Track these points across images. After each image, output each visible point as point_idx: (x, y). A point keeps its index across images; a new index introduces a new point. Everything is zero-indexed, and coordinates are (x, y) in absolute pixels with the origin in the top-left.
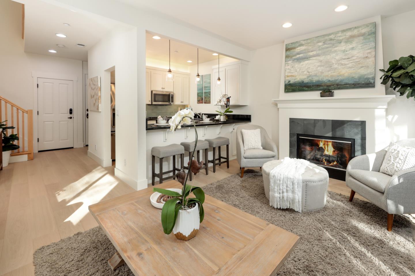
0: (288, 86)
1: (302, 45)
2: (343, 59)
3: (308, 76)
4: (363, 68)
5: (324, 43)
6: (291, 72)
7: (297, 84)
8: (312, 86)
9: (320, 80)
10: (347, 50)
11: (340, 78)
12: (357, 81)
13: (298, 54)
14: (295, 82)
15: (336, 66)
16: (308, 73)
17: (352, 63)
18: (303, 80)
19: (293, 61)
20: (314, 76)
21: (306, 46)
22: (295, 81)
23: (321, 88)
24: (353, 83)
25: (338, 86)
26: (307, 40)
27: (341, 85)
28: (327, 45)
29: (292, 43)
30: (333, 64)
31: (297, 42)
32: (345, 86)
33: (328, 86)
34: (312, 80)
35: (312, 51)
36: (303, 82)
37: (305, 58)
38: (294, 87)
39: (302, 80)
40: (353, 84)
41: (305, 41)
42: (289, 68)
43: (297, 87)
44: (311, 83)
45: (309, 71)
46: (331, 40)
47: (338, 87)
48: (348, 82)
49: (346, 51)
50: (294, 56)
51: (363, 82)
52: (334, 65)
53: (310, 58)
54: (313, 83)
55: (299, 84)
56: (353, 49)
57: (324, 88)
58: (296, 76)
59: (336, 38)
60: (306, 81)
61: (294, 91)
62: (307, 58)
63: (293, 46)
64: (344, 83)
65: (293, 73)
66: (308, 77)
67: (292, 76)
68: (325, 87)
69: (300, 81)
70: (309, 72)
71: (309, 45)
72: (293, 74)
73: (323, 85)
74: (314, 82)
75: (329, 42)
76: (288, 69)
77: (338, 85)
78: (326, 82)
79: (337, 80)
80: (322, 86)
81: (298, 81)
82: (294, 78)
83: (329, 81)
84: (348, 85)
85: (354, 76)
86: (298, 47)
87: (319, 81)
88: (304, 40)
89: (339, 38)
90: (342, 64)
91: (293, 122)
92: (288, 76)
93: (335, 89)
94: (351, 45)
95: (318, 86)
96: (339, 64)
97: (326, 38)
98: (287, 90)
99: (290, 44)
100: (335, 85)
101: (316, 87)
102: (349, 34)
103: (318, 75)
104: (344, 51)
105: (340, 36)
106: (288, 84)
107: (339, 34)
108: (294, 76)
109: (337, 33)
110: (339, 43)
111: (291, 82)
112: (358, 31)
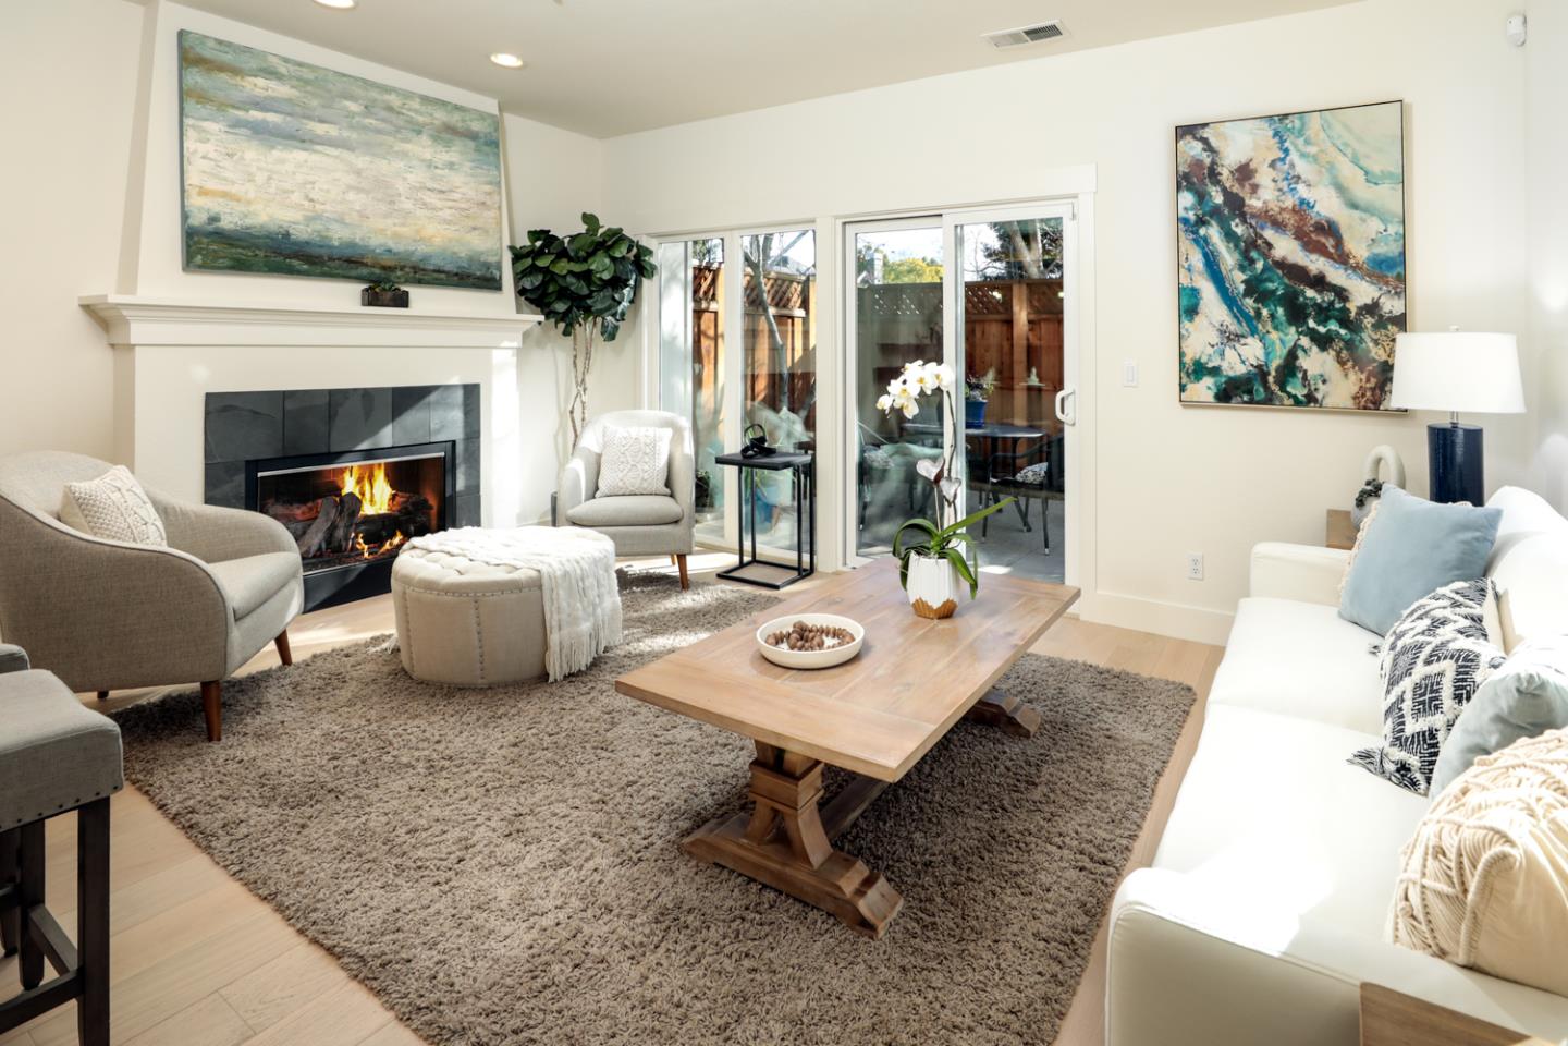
0: (205, 240)
1: (270, 73)
2: (429, 189)
3: (310, 214)
4: (477, 232)
5: (366, 107)
6: (225, 179)
7: (259, 237)
8: (326, 259)
9: (357, 240)
10: (440, 166)
11: (422, 249)
12: (464, 267)
13: (258, 105)
14: (248, 228)
15: (408, 205)
16: (306, 203)
17: (450, 208)
18: (285, 225)
19: (229, 126)
20: (336, 221)
21: (293, 87)
22: (248, 222)
23: (364, 271)
24: (455, 270)
25: (415, 273)
26: (301, 65)
27: (423, 270)
28: (376, 119)
29: (220, 42)
30: (399, 195)
31: (247, 50)
32: (436, 275)
33: (384, 268)
34: (324, 234)
35: (322, 121)
36: (287, 235)
37: (291, 137)
38: (243, 248)
39: (281, 227)
40: (457, 274)
41: (291, 68)
42: (211, 155)
43: (261, 254)
44: (321, 247)
45: (312, 196)
46: (390, 109)
47: (417, 276)
48: (442, 264)
49: (436, 167)
50: (238, 108)
51: (478, 273)
52: (403, 199)
53: (312, 141)
54: (332, 247)
55: (268, 240)
56: (451, 166)
57: (373, 274)
58: (249, 202)
59: (404, 111)
60: (301, 232)
61: (241, 266)
62: (303, 141)
63: (229, 56)
64: (432, 268)
65: (233, 183)
66: (309, 220)
67: (225, 195)
68: (377, 271)
69: (273, 227)
70: (312, 200)
71: (309, 88)
72: (234, 189)
73: (369, 261)
74: (336, 244)
75: (384, 114)
76: (204, 157)
77: (415, 269)
78: (380, 254)
79: (413, 253)
80: (366, 265)
81: (262, 226)
82: (241, 208)
83: (390, 251)
84: (443, 276)
85: (456, 249)
86: (256, 76)
87: (352, 245)
88: (286, 60)
89: (412, 114)
90: (425, 204)
91: (226, 409)
92: (203, 192)
93: (407, 282)
94: (447, 152)
95: (349, 261)
96: (415, 200)
97: (374, 94)
98: (200, 257)
99: (211, 44)
100: (407, 270)
101: (346, 264)
102: (441, 116)
103: (347, 221)
104: (430, 165)
105: (416, 111)
106: (210, 228)
107: (416, 104)
108: (238, 200)
109: (408, 95)
110: (413, 130)
111: (227, 223)
112: (463, 121)
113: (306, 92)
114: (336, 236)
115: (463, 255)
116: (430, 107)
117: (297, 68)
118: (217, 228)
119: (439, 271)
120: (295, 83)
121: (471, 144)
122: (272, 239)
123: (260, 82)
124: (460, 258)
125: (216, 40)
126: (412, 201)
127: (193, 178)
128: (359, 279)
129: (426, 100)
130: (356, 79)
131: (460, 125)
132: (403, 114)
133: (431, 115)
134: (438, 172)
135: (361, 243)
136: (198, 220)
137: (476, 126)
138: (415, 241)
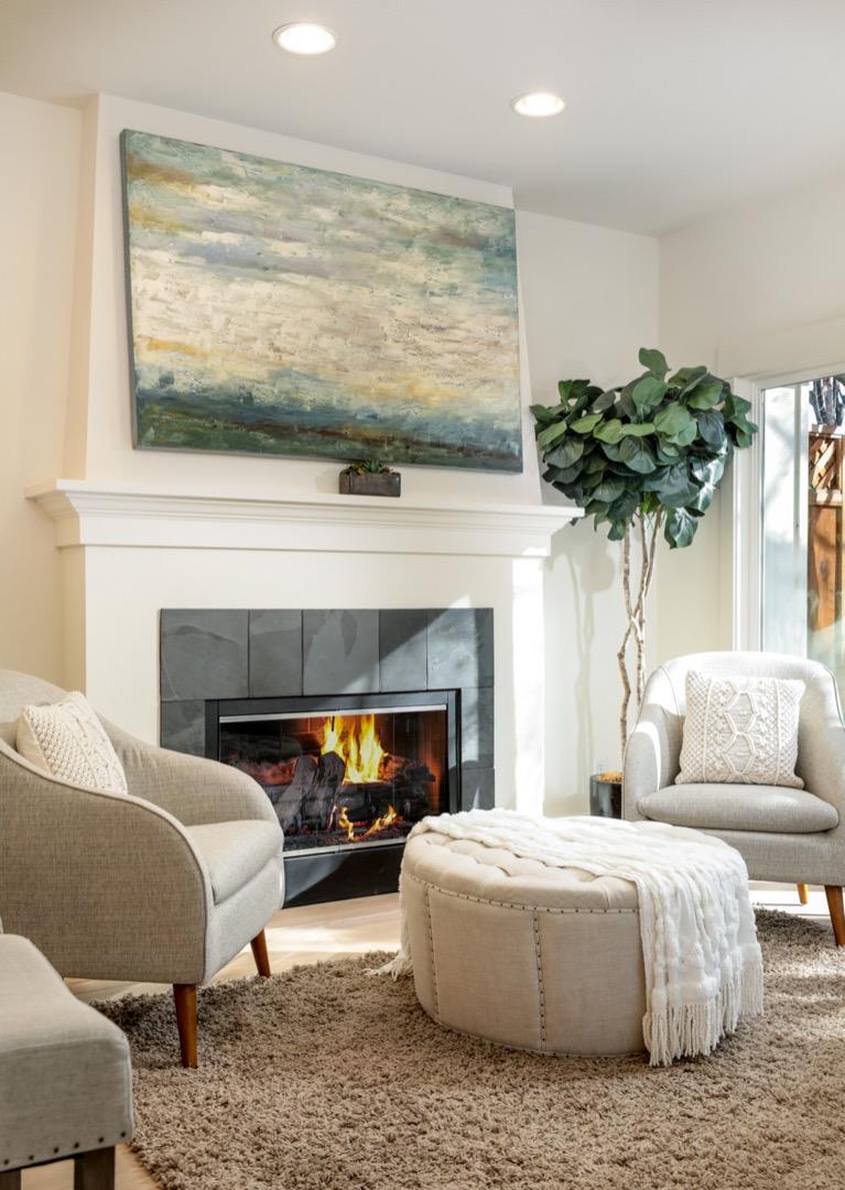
0: (157, 408)
1: (225, 177)
2: (423, 327)
3: (276, 368)
4: (488, 387)
5: (341, 214)
6: (178, 326)
7: (218, 403)
8: (297, 429)
9: (334, 403)
10: (437, 291)
11: (416, 413)
12: (471, 438)
13: (214, 223)
14: (205, 390)
15: (396, 351)
16: (271, 354)
17: (452, 353)
18: (247, 385)
19: (181, 255)
20: (307, 377)
21: (252, 194)
22: (206, 382)
23: (342, 446)
24: (459, 443)
25: (408, 447)
26: (260, 162)
27: (418, 443)
28: (355, 230)
29: (167, 141)
30: (385, 337)
31: (197, 148)
32: (434, 451)
33: (367, 441)
34: (294, 396)
35: (287, 239)
36: (249, 398)
37: (252, 264)
38: (201, 418)
39: (242, 387)
40: (461, 449)
41: (247, 166)
42: (163, 295)
44: (291, 413)
45: (277, 344)
46: (370, 214)
47: (410, 451)
48: (442, 434)
49: (432, 294)
50: (190, 229)
51: (491, 447)
52: (390, 342)
53: (275, 268)
54: (302, 413)
55: (228, 406)
56: (452, 290)
57: (354, 449)
58: (205, 356)
59: (390, 215)
60: (267, 395)
61: (198, 442)
62: (266, 269)
63: (177, 159)
64: (429, 440)
65: (187, 330)
66: (277, 376)
67: (178, 347)
68: (359, 446)
69: (234, 389)
70: (277, 350)
71: (271, 194)
72: (187, 339)
73: (349, 432)
74: (308, 408)
75: (363, 222)
76: (154, 299)
77: (408, 442)
78: (362, 421)
79: (403, 419)
80: (344, 437)
81: (221, 388)
82: (196, 364)
83: (374, 416)
84: (443, 451)
85: (461, 413)
86: (208, 183)
87: (326, 410)
88: (243, 157)
89: (399, 218)
90: (418, 348)
91: (184, 630)
92: (155, 345)
93: (396, 461)
94: (445, 270)
95: (324, 432)
96: (406, 343)
97: (350, 194)
98: (152, 431)
99: (157, 144)
100: (397, 443)
101: (320, 437)
102: (437, 217)
103: (321, 377)
104: (424, 291)
105: (405, 214)
106: (162, 392)
107: (403, 203)
108: (193, 354)
109: (393, 191)
110: (401, 242)
111: (180, 386)
112: (467, 222)
113: (268, 199)
114: (309, 398)
115: (469, 420)
116: (422, 206)
117: (256, 167)
118: (170, 392)
119: (438, 445)
120: (255, 188)
121: (478, 255)
122: (233, 404)
123: (213, 190)
124: (465, 425)
125: (162, 138)
126: (401, 344)
127: (142, 327)
128: (337, 457)
129: (418, 195)
130: (329, 174)
131: (462, 228)
132: (387, 219)
133: (425, 218)
134: (435, 300)
135: (339, 407)
136: (149, 382)
137: (485, 228)
138: (407, 401)
